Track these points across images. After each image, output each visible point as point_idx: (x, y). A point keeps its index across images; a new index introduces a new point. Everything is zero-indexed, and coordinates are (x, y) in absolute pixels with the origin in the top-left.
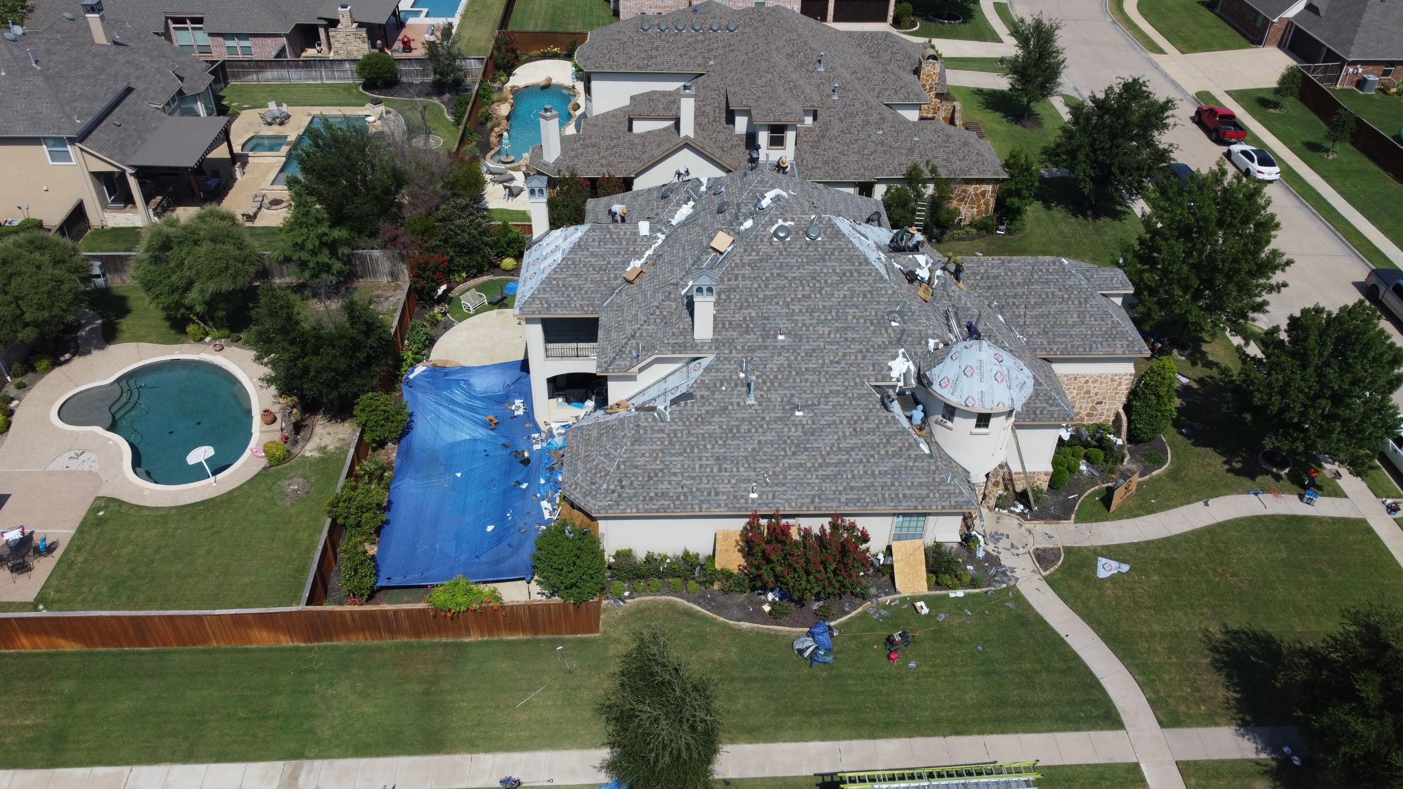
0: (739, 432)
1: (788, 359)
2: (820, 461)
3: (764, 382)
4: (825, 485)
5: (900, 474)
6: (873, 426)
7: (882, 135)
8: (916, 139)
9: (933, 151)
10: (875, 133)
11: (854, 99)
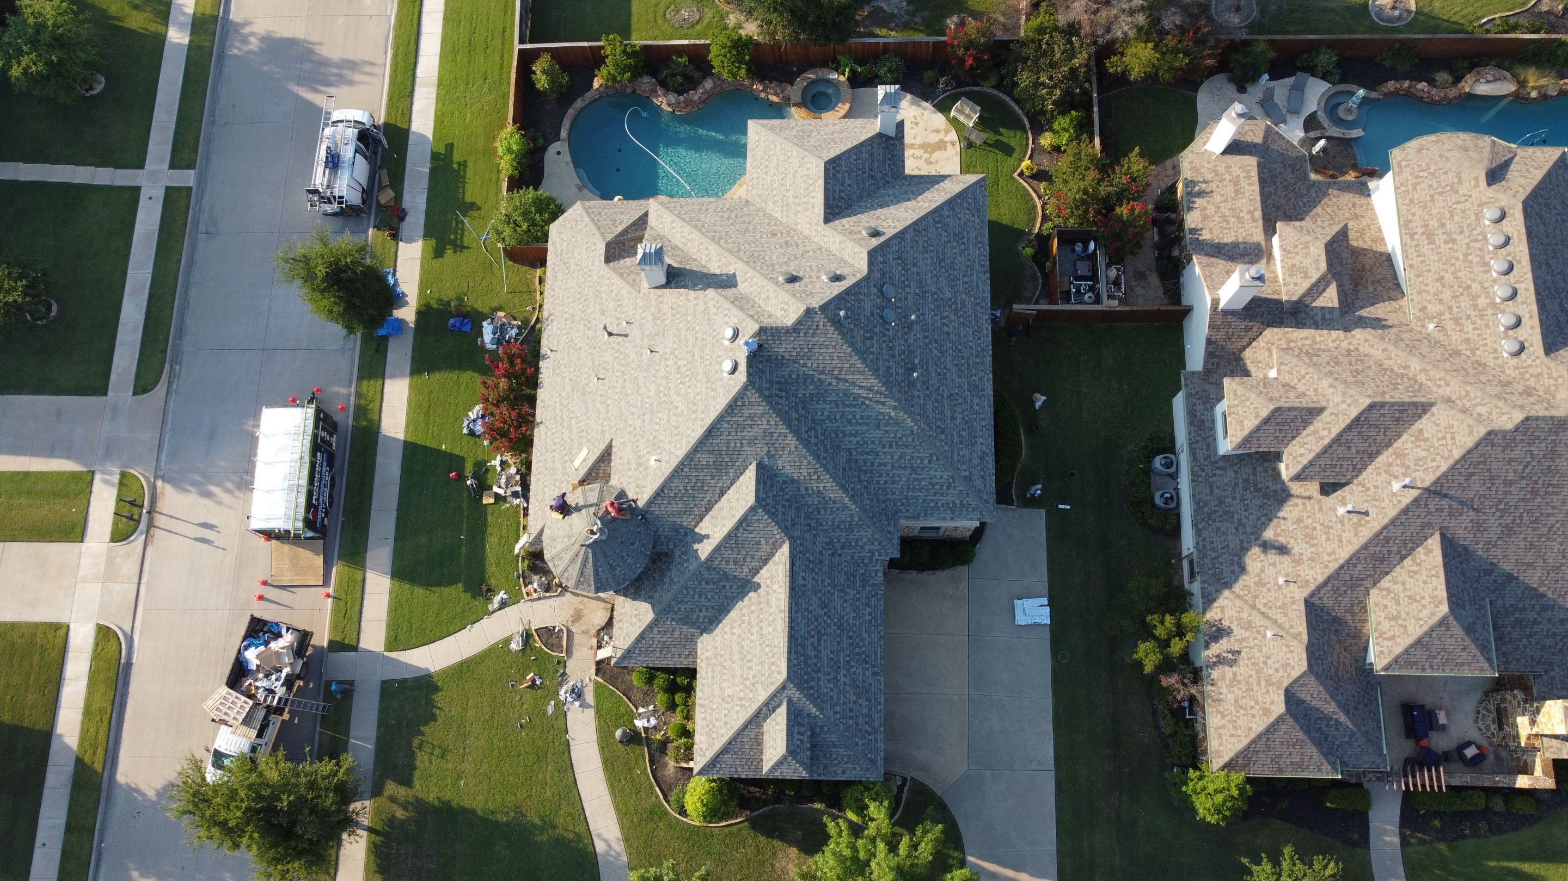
1: (633, 361)
2: (565, 403)
7: (1276, 583)
8: (1269, 634)
9: (1249, 659)
10: (1279, 573)
11: (1340, 541)
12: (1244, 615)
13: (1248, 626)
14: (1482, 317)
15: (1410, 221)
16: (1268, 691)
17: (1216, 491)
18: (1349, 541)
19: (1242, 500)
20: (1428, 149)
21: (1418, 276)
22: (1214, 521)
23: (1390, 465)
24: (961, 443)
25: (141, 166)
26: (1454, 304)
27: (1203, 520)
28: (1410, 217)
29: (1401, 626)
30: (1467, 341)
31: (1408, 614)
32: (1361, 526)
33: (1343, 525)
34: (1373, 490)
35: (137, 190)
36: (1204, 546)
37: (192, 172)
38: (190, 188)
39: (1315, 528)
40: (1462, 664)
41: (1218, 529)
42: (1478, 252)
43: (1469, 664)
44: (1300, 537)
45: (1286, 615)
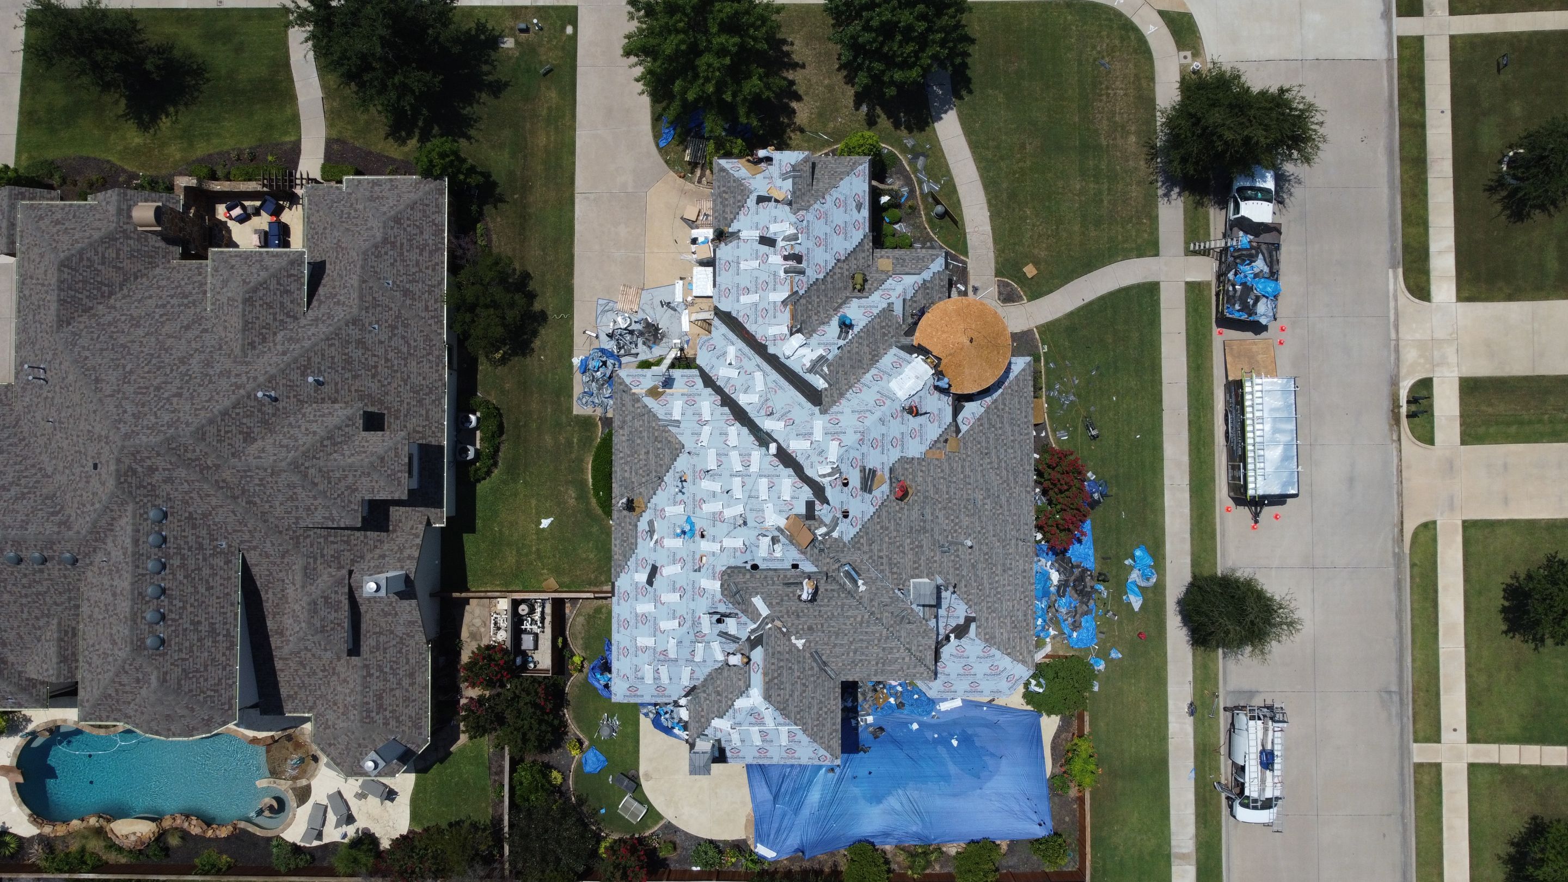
0: (987, 554)
1: (940, 510)
3: (955, 531)
4: (1020, 483)
5: (1012, 419)
6: (984, 438)
7: (379, 326)
11: (323, 355)
14: (179, 548)
15: (228, 648)
16: (395, 237)
17: (424, 412)
18: (316, 354)
20: (203, 719)
21: (228, 594)
22: (427, 387)
23: (274, 415)
24: (641, 432)
25: (1472, 766)
26: (201, 563)
27: (437, 388)
28: (228, 653)
29: (281, 285)
30: (194, 527)
31: (275, 294)
32: (304, 366)
33: (319, 368)
34: (291, 395)
35: (1472, 739)
36: (437, 365)
37: (1417, 759)
38: (1416, 741)
39: (343, 368)
40: (236, 256)
42: (174, 609)
43: (231, 256)
44: (356, 363)
45: (374, 298)
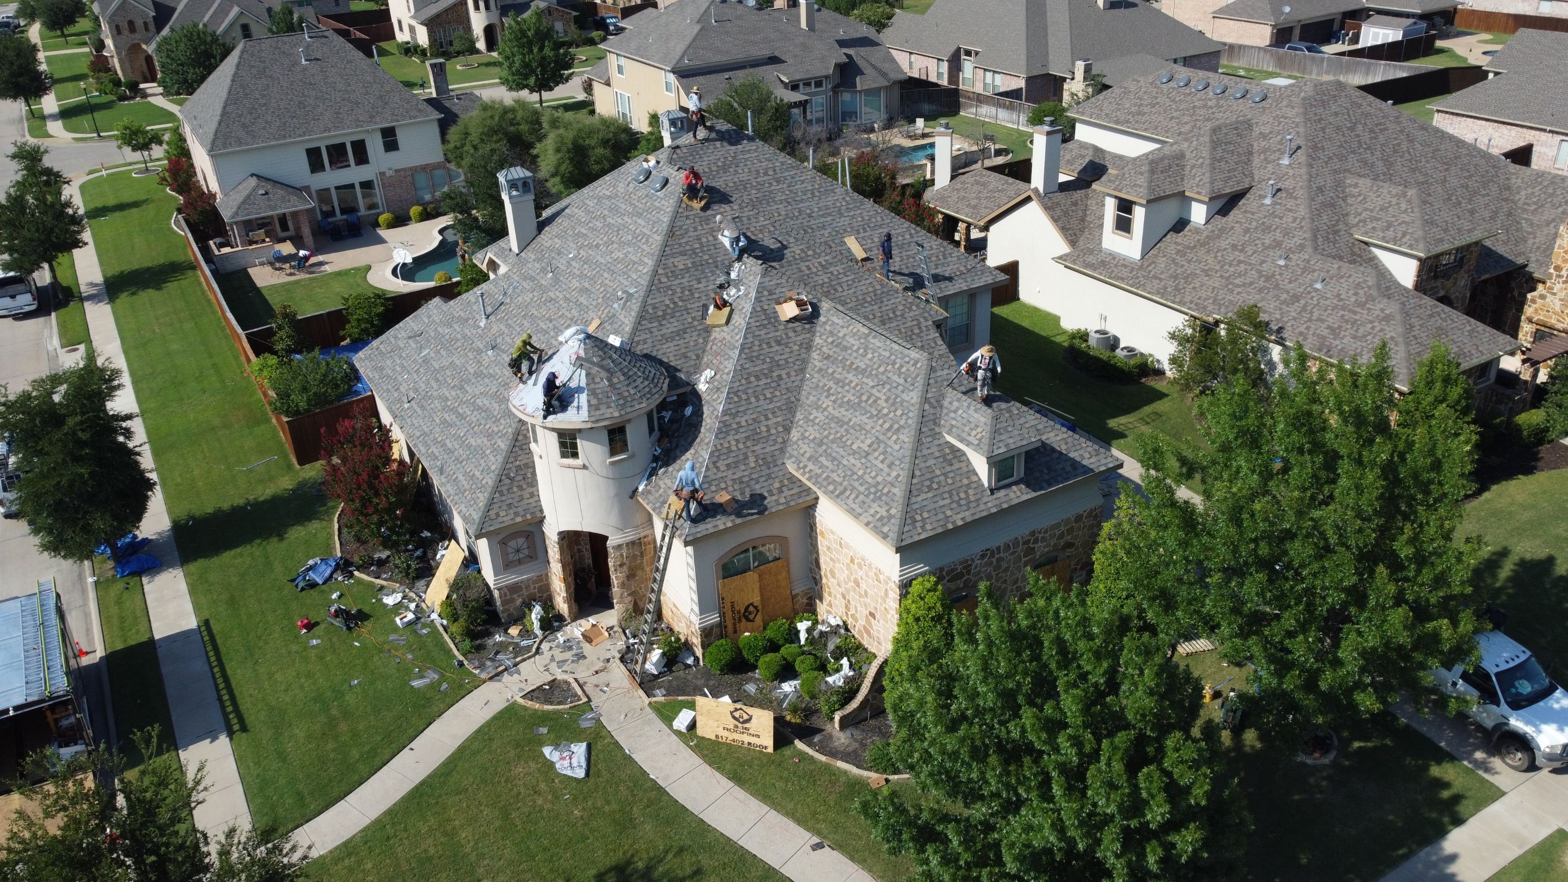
1: (533, 298)
5: (475, 455)
7: (1280, 267)
8: (1318, 286)
9: (1326, 310)
10: (1273, 262)
11: (1290, 210)
12: (1284, 296)
13: (1296, 298)
15: (1118, 119)
18: (1297, 205)
19: (1189, 262)
29: (1399, 224)
31: (1394, 216)
32: (1292, 193)
33: (1279, 204)
40: (1471, 230)
41: (1194, 288)
43: (1475, 229)
44: (1259, 235)
45: (1314, 271)
